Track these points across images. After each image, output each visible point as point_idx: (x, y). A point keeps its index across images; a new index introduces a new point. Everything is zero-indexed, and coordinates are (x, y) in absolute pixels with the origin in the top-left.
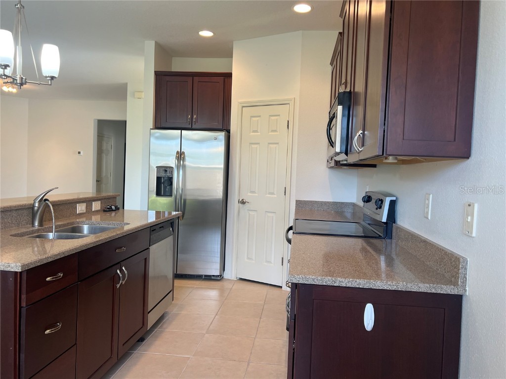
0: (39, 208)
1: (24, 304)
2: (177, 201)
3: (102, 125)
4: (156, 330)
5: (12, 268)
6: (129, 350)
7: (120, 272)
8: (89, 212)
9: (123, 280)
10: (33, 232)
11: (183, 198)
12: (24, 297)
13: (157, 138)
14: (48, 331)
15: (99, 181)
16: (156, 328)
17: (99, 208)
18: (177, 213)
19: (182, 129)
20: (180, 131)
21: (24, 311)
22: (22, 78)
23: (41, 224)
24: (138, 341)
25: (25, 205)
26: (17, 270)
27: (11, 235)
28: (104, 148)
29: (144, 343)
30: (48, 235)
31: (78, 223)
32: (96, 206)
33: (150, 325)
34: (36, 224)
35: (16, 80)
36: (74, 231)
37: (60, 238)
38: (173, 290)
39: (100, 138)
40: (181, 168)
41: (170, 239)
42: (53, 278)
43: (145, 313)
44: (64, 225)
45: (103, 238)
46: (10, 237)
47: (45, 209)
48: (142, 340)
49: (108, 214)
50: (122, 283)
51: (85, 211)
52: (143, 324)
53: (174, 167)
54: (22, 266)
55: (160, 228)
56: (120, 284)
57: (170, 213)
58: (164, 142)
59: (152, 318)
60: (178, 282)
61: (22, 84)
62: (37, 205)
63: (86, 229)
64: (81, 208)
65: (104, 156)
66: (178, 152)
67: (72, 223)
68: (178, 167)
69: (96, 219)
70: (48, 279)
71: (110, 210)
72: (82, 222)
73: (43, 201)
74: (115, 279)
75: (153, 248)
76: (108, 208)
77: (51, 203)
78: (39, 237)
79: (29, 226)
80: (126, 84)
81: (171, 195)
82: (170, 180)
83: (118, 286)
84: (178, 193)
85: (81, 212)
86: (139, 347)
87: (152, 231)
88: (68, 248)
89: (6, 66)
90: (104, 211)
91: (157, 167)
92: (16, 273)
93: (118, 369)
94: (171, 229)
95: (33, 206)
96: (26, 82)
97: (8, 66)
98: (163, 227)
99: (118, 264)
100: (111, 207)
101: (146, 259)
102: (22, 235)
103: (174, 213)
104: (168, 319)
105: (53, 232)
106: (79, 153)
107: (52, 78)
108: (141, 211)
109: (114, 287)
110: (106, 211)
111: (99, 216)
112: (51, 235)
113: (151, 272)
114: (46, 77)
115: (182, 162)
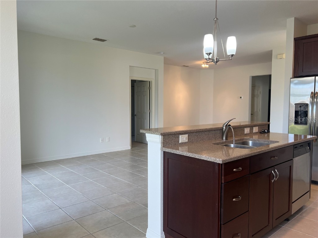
0: (225, 130)
1: (223, 182)
2: (311, 128)
3: (255, 80)
4: (297, 216)
5: (218, 161)
6: (279, 224)
7: (274, 173)
8: (251, 133)
9: (276, 178)
10: (223, 143)
11: (316, 126)
12: (223, 177)
13: (296, 84)
14: (234, 199)
15: (252, 114)
16: (297, 214)
17: (258, 131)
18: (311, 136)
19: (315, 76)
20: (314, 77)
21: (223, 185)
22: (217, 58)
23: (226, 139)
24: (285, 220)
25: (219, 128)
26: (220, 163)
27: (213, 144)
28: (256, 93)
29: (289, 222)
30: (230, 145)
31: (246, 139)
32: (256, 130)
33: (293, 211)
34: (224, 138)
35: (214, 60)
36: (244, 144)
37: (237, 147)
38: (309, 191)
39: (253, 87)
40: (315, 104)
41: (308, 155)
42: (237, 170)
43: (290, 203)
44: (238, 140)
45: (264, 149)
46: (213, 145)
47: (229, 130)
48: (287, 220)
49: (263, 135)
50: (275, 180)
51: (249, 133)
52: (289, 210)
53: (309, 104)
54: (223, 161)
55: (300, 146)
56: (274, 180)
57: (305, 137)
58: (301, 87)
59: (295, 207)
60: (313, 187)
61: (217, 62)
62: (224, 128)
63: (250, 143)
64: (247, 131)
65: (256, 99)
66: (312, 93)
67: (242, 139)
68: (312, 104)
69: (255, 137)
70: (234, 170)
71: (264, 132)
72: (248, 139)
73: (228, 126)
74: (270, 176)
75: (296, 160)
76: (263, 131)
77: (232, 127)
78: (226, 145)
79: (220, 139)
80: (272, 51)
81: (306, 124)
82: (306, 113)
83: (273, 181)
84: (312, 123)
85: (247, 133)
86: (286, 224)
87: (295, 148)
88: (244, 153)
89: (210, 54)
90: (260, 133)
91: (295, 104)
92: (219, 164)
93: (272, 234)
94: (308, 148)
95: (223, 128)
96: (219, 60)
97: (211, 53)
98: (302, 146)
99: (273, 167)
100: (264, 130)
101: (290, 166)
102: (218, 144)
103: (309, 137)
104: (306, 211)
105: (233, 144)
106: (241, 97)
107: (232, 55)
108: (283, 134)
109: (270, 181)
110: (262, 133)
111: (257, 136)
112: (232, 146)
113: (295, 176)
114: (229, 55)
115: (315, 100)
